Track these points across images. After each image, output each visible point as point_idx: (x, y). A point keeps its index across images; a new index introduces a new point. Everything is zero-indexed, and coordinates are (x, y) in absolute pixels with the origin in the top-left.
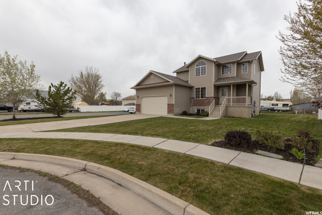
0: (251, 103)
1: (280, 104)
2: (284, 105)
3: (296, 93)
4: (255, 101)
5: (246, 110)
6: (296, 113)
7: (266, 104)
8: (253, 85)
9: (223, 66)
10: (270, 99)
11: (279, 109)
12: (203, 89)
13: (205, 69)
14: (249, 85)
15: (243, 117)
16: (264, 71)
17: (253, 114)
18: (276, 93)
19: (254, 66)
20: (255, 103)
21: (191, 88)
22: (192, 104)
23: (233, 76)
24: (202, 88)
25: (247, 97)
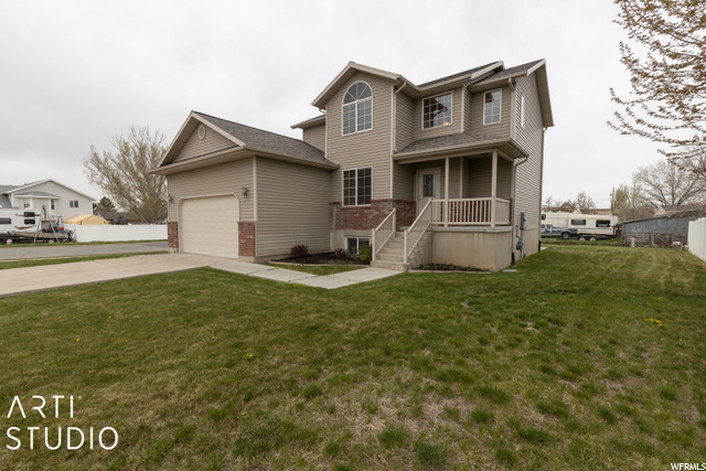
0: (510, 219)
1: (591, 220)
2: (599, 223)
3: (620, 196)
4: (522, 214)
5: (490, 241)
6: (633, 244)
7: (559, 221)
8: (516, 161)
9: (427, 103)
10: (568, 208)
11: (588, 232)
12: (365, 175)
13: (368, 111)
14: (499, 158)
15: (481, 266)
16: (552, 125)
17: (517, 253)
18: (582, 196)
19: (522, 103)
20: (523, 220)
21: (331, 171)
22: (334, 223)
23: (456, 131)
24: (360, 172)
25: (493, 198)
